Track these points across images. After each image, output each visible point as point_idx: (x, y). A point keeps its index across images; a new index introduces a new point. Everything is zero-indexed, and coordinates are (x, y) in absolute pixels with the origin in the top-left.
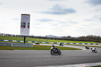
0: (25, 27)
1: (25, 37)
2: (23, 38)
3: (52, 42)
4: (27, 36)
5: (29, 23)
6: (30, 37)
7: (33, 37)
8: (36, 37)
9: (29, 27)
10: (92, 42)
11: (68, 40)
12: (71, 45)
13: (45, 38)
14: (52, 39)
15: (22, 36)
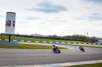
0: (10, 25)
1: (10, 36)
2: (8, 37)
3: (38, 40)
4: (12, 35)
5: (14, 22)
6: (15, 35)
7: (18, 35)
8: (21, 36)
9: (14, 25)
10: (77, 42)
11: (54, 39)
12: (57, 44)
13: (31, 37)
14: (37, 37)
15: (7, 35)
